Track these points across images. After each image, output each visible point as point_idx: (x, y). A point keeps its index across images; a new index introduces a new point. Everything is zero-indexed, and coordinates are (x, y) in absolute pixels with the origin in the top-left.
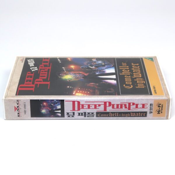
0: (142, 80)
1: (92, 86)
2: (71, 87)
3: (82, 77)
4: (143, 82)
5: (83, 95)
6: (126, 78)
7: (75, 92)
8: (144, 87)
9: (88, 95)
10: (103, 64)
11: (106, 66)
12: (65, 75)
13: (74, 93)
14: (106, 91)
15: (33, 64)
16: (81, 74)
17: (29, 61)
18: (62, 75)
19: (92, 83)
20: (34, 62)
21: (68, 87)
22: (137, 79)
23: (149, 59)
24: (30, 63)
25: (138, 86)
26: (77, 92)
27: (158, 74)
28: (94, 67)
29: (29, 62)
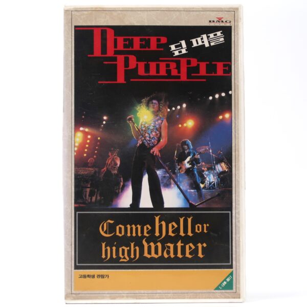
0: (132, 256)
1: (109, 161)
2: (104, 122)
3: (143, 143)
4: (124, 258)
5: (77, 144)
6: (139, 227)
7: (87, 130)
8: (104, 256)
9: (74, 154)
10: (202, 186)
11: (193, 191)
12: (152, 110)
13: (81, 129)
14: (89, 188)
15: (200, 43)
16: (159, 141)
17: (215, 35)
18: (151, 105)
19: (118, 163)
20: (212, 44)
21: (105, 118)
22: (137, 248)
23: (225, 280)
24: (208, 37)
25: (109, 248)
26: (86, 134)
27: (159, 291)
28: (188, 166)
29: (212, 35)
